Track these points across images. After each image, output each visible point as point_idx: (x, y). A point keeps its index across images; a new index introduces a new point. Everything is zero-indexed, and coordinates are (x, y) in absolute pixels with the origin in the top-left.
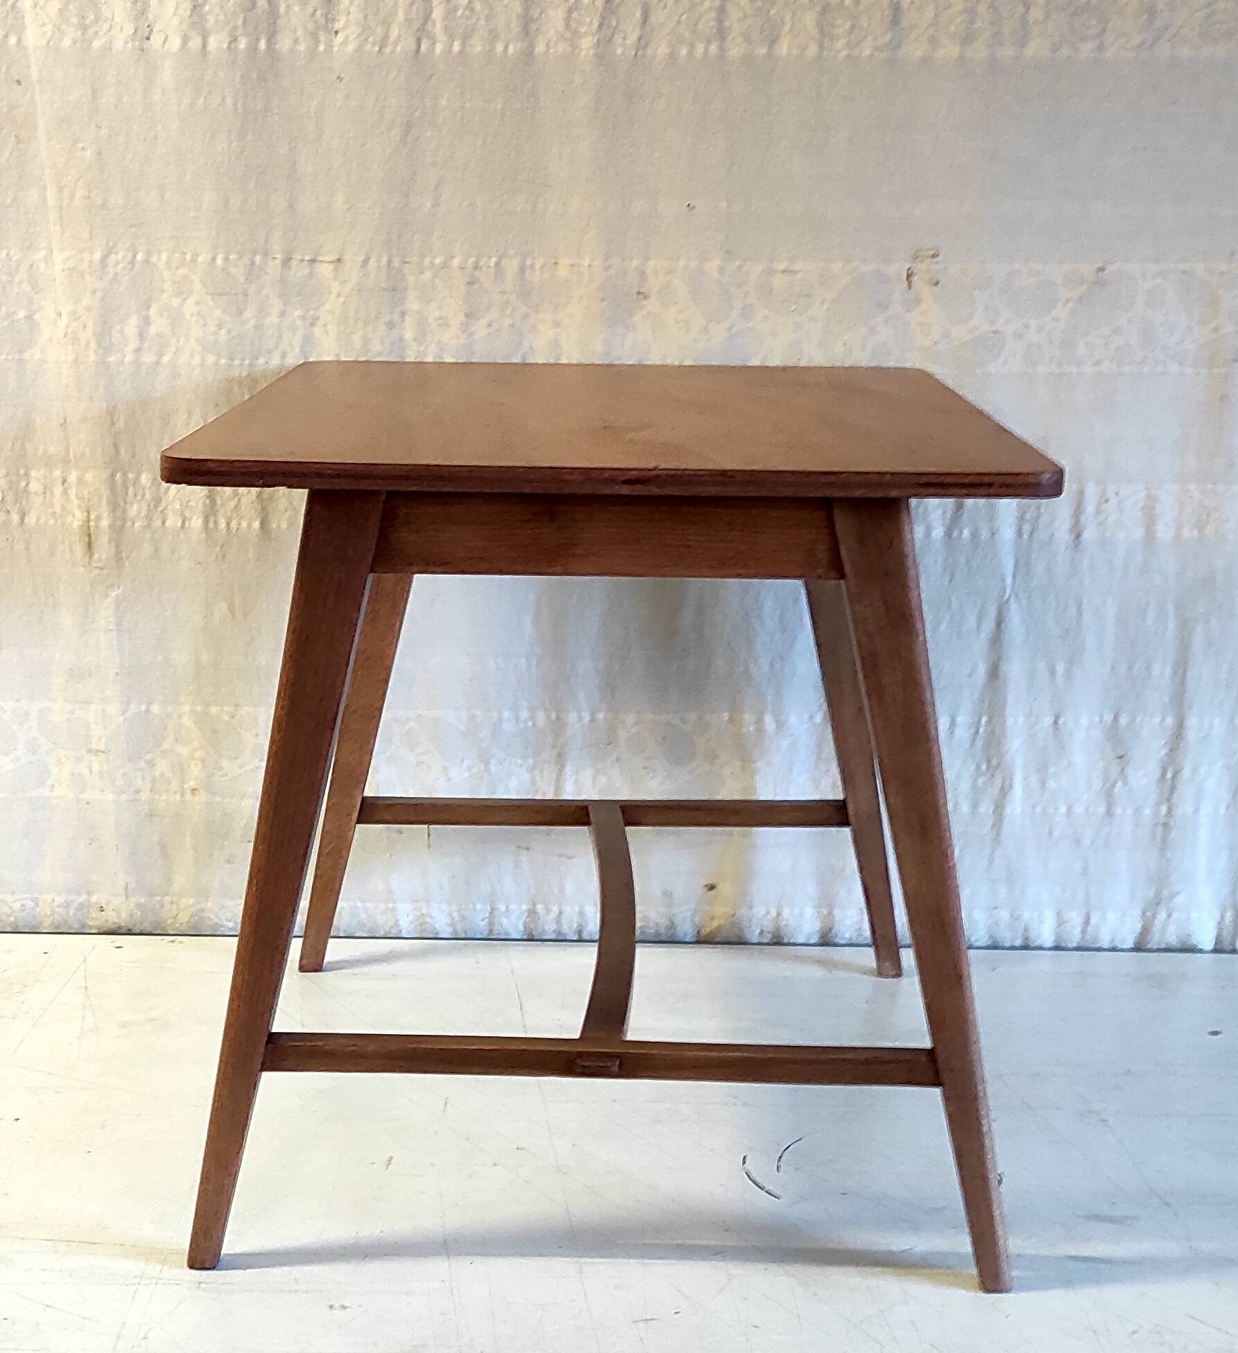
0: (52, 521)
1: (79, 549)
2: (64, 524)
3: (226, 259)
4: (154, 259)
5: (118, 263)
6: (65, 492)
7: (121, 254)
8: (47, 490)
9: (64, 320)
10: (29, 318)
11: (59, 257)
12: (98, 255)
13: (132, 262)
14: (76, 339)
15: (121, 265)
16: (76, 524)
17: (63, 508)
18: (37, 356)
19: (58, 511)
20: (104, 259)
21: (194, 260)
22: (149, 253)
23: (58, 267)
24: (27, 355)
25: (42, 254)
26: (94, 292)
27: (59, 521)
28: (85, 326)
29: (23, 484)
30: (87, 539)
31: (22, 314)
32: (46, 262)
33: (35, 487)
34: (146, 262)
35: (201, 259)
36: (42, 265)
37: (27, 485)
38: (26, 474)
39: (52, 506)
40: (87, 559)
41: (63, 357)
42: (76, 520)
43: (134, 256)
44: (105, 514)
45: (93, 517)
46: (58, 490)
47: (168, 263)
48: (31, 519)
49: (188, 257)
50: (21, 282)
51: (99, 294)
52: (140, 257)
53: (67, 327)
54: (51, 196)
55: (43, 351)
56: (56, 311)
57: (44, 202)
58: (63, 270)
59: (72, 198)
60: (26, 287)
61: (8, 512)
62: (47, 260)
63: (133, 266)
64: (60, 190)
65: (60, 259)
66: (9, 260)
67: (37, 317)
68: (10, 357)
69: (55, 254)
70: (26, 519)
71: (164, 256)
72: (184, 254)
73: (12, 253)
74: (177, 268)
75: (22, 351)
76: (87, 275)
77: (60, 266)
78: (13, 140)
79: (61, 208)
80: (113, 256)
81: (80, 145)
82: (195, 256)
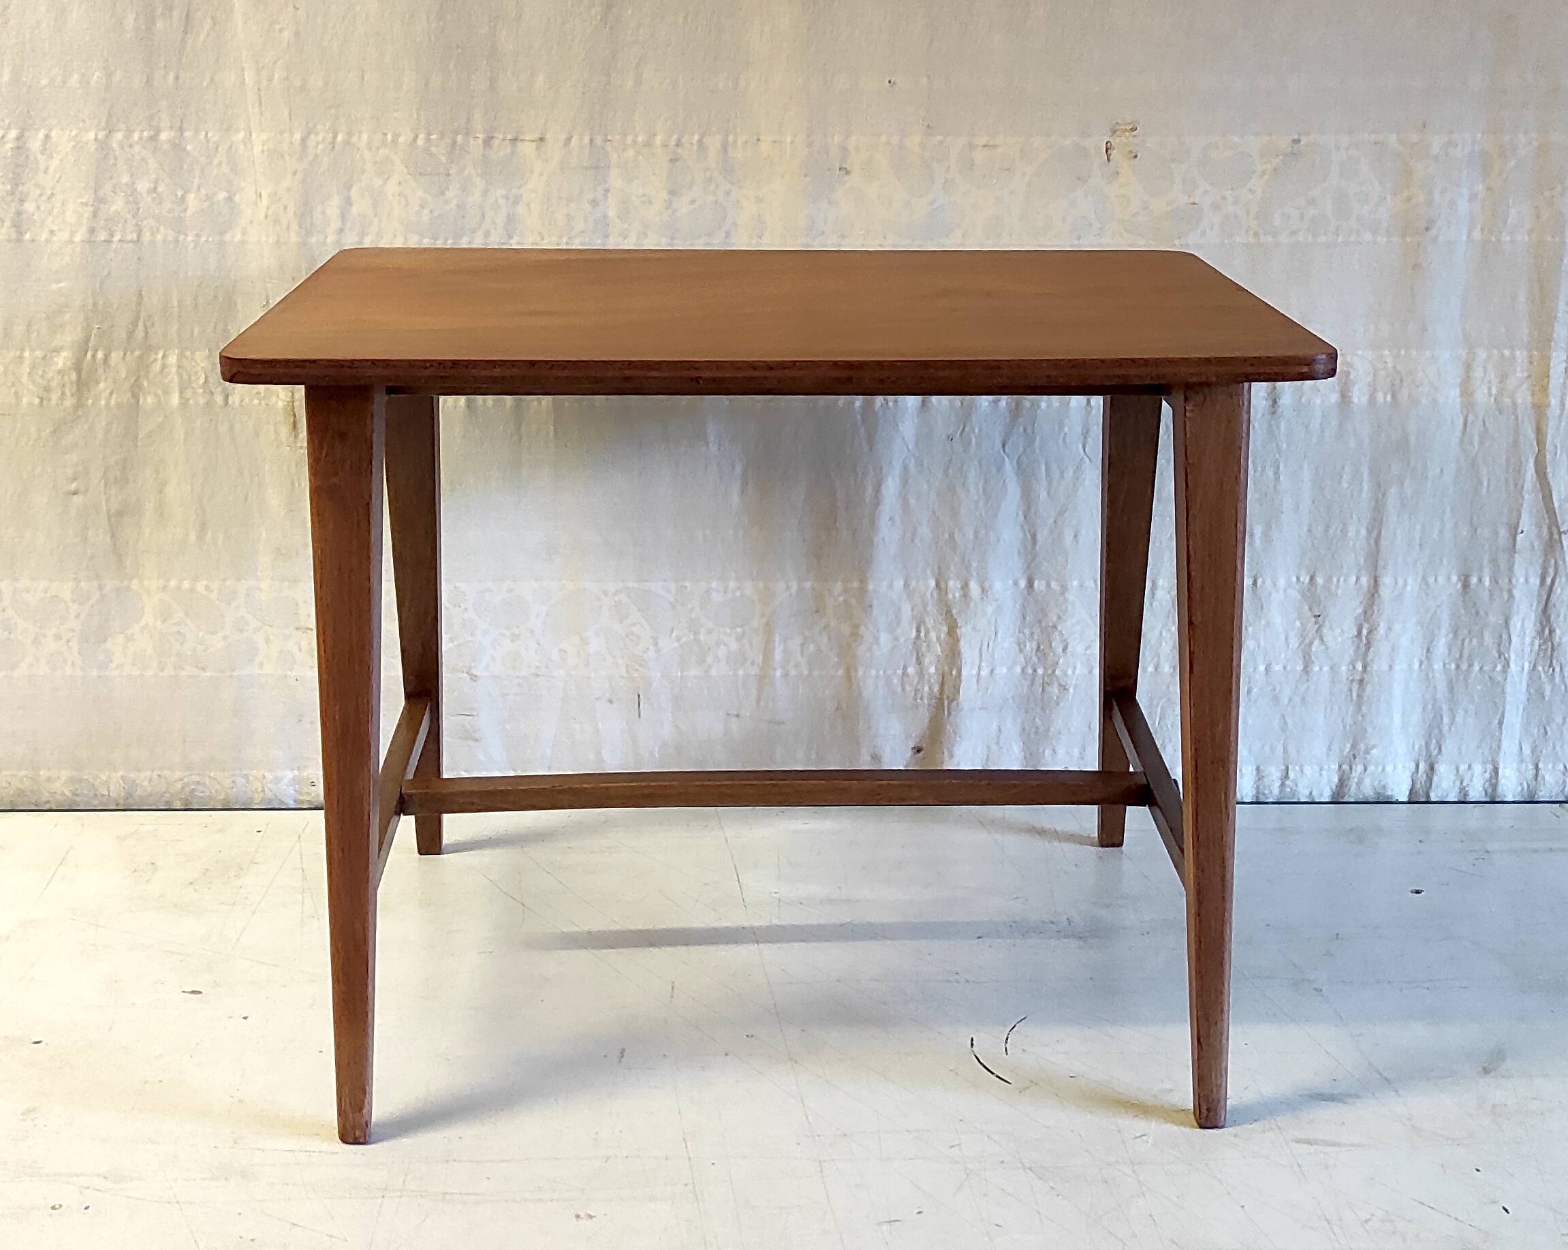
0: (256, 402)
1: (284, 429)
2: (268, 404)
3: (428, 140)
5: (318, 143)
7: (321, 135)
9: (265, 202)
10: (230, 199)
11: (258, 139)
12: (297, 137)
13: (333, 143)
14: (276, 221)
15: (321, 146)
16: (281, 404)
18: (238, 238)
20: (304, 141)
21: (395, 141)
22: (350, 134)
23: (257, 149)
24: (227, 237)
25: (241, 135)
26: (295, 173)
27: (263, 403)
28: (286, 208)
30: (291, 418)
31: (222, 195)
32: (245, 145)
34: (347, 143)
35: (401, 139)
36: (242, 147)
40: (292, 439)
41: (264, 239)
42: (281, 400)
43: (335, 137)
45: (297, 396)
48: (235, 400)
49: (389, 137)
50: (220, 163)
51: (299, 176)
52: (340, 138)
53: (268, 208)
54: (249, 77)
55: (244, 233)
56: (256, 192)
57: (243, 83)
58: (263, 151)
59: (270, 80)
60: (225, 169)
61: (212, 393)
62: (248, 140)
63: (334, 147)
64: (258, 73)
65: (259, 140)
66: (208, 141)
67: (237, 198)
68: (210, 239)
69: (254, 136)
70: (230, 400)
71: (365, 137)
72: (385, 134)
73: (210, 135)
74: (378, 149)
75: (222, 233)
76: (287, 158)
77: (260, 149)
78: (209, 20)
79: (259, 90)
80: (312, 136)
81: (277, 27)
82: (396, 136)
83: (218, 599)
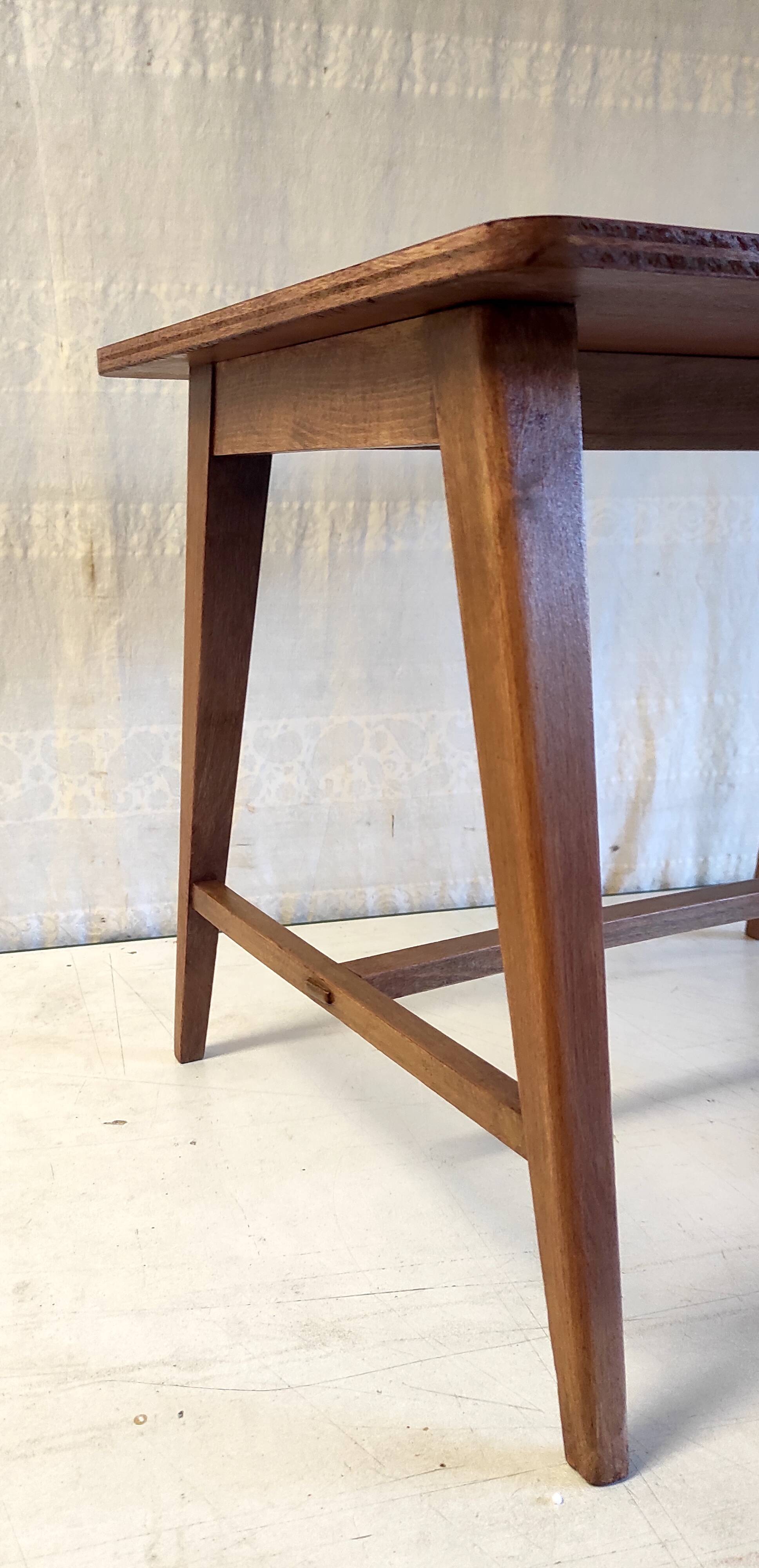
0: (54, 554)
1: (82, 580)
2: (66, 556)
3: (224, 291)
4: (153, 290)
5: (119, 293)
6: (68, 524)
7: (122, 285)
8: (49, 523)
9: (66, 352)
10: (30, 349)
11: (60, 287)
12: (99, 285)
13: (133, 293)
14: (78, 371)
15: (122, 296)
16: (79, 555)
17: (66, 541)
18: (38, 388)
19: (61, 542)
20: (105, 290)
21: (193, 291)
22: (149, 284)
23: (59, 297)
24: (28, 388)
25: (42, 284)
26: (96, 322)
27: (62, 554)
28: (87, 357)
29: (26, 518)
30: (90, 570)
31: (22, 345)
32: (47, 293)
33: (37, 520)
34: (146, 292)
35: (200, 289)
36: (42, 297)
37: (30, 518)
38: (29, 509)
39: (54, 538)
40: (90, 589)
41: (64, 389)
42: (79, 551)
43: (135, 287)
44: (108, 544)
45: (96, 546)
46: (60, 523)
47: (168, 295)
48: (34, 552)
49: (188, 288)
50: (21, 312)
51: (101, 324)
52: (140, 287)
53: (69, 358)
54: (52, 225)
55: (45, 383)
56: (57, 342)
57: (45, 230)
58: (65, 300)
59: (74, 225)
60: (26, 318)
61: (11, 546)
62: (48, 290)
63: (133, 298)
64: (61, 218)
65: (61, 289)
66: (9, 289)
67: (38, 348)
68: (11, 390)
69: (55, 284)
70: (29, 553)
71: (164, 287)
72: (184, 285)
73: (12, 282)
74: (176, 300)
75: (22, 384)
76: (88, 305)
77: (62, 296)
78: (12, 165)
79: (62, 236)
80: (114, 286)
81: (81, 172)
82: (194, 286)
83: (16, 749)
